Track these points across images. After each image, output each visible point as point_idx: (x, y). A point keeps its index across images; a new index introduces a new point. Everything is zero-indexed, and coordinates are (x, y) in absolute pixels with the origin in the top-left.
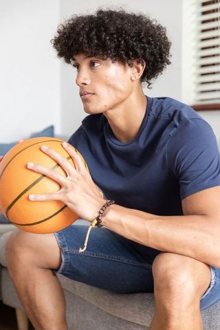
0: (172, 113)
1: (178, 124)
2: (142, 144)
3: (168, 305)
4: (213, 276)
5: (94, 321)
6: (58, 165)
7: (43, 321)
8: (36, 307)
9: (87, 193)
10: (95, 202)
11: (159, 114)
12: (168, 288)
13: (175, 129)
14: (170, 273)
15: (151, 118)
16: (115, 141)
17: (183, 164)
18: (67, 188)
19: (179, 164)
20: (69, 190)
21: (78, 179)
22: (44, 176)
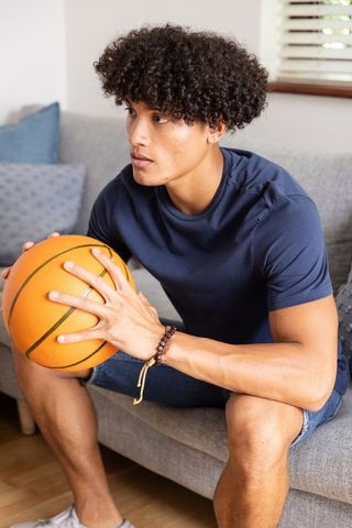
0: (261, 186)
1: (270, 204)
2: (215, 223)
3: (246, 465)
4: (306, 420)
5: (134, 435)
6: (91, 287)
7: (68, 448)
8: (58, 431)
9: (138, 324)
10: (149, 334)
11: (242, 185)
12: (248, 444)
13: (266, 210)
14: (251, 425)
15: (230, 189)
16: (173, 211)
17: (275, 264)
18: (107, 321)
19: (270, 263)
20: (111, 323)
21: (121, 305)
22: (74, 308)
